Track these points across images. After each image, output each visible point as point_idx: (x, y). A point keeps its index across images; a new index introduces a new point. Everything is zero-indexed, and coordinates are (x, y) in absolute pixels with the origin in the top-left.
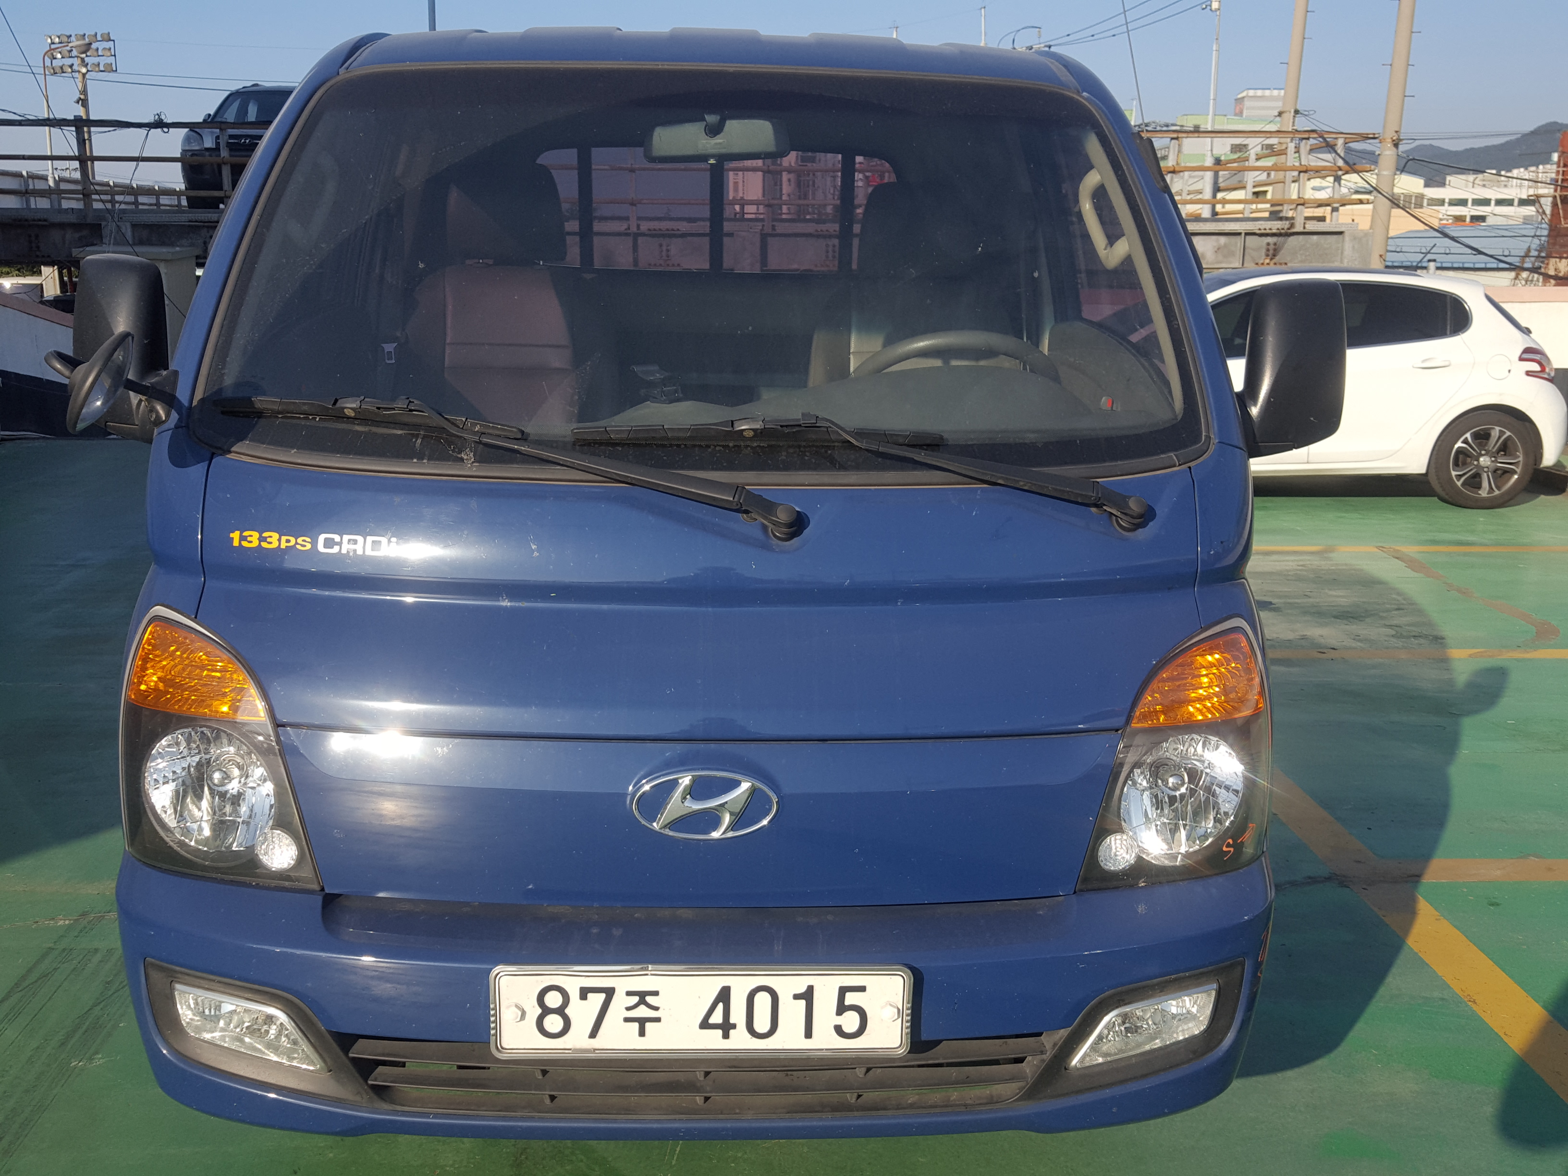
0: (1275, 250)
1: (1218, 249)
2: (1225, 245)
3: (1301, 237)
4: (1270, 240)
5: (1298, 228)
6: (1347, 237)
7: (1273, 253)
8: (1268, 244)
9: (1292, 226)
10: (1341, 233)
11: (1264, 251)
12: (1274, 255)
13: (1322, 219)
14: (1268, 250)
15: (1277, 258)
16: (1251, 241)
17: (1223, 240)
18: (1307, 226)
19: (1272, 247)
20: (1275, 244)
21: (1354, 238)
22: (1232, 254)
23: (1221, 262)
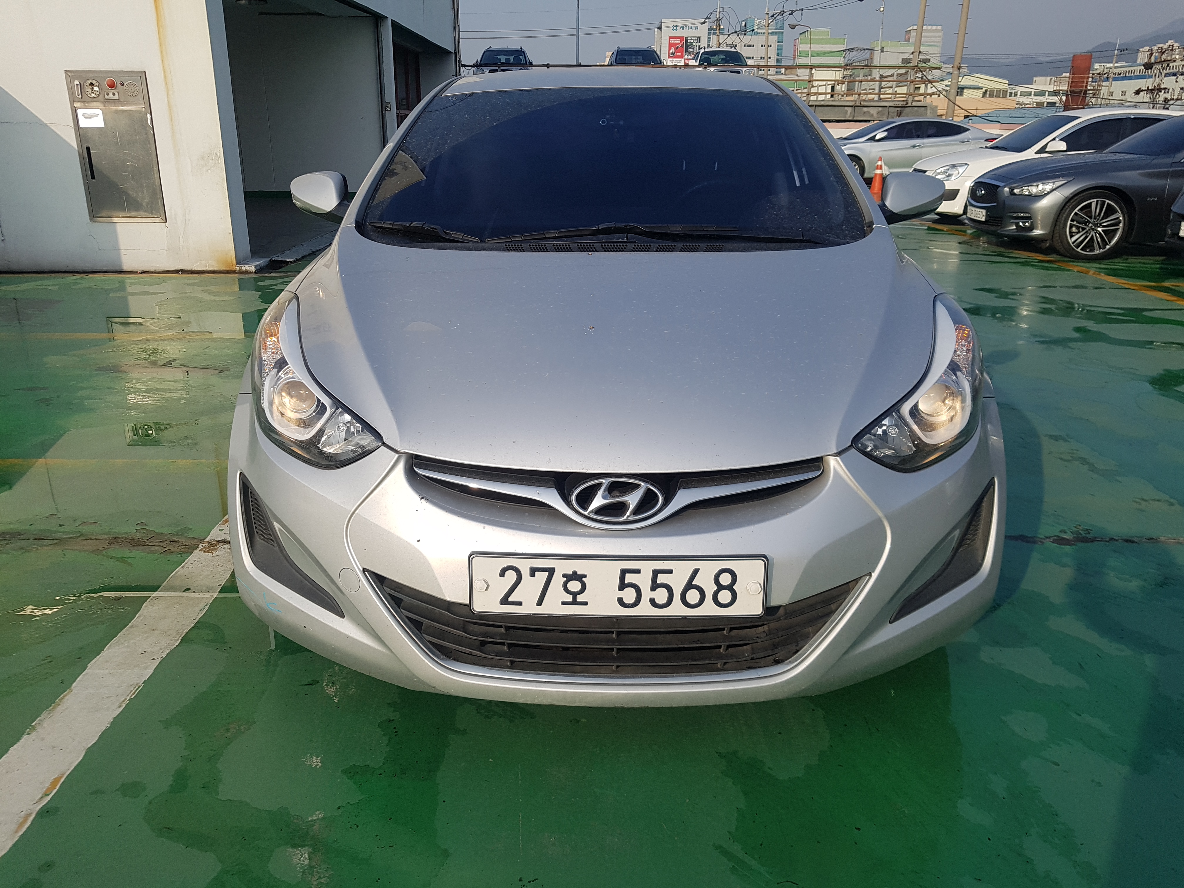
0: (900, 113)
1: (878, 113)
2: (881, 111)
3: (910, 108)
4: (899, 109)
5: (909, 104)
6: (928, 108)
8: (898, 111)
9: (907, 103)
10: (926, 107)
11: (896, 113)
12: (900, 115)
13: (920, 101)
14: (897, 113)
16: (891, 109)
17: (880, 109)
18: (913, 104)
19: (899, 112)
20: (900, 111)
21: (931, 108)
22: (883, 114)
23: (879, 118)
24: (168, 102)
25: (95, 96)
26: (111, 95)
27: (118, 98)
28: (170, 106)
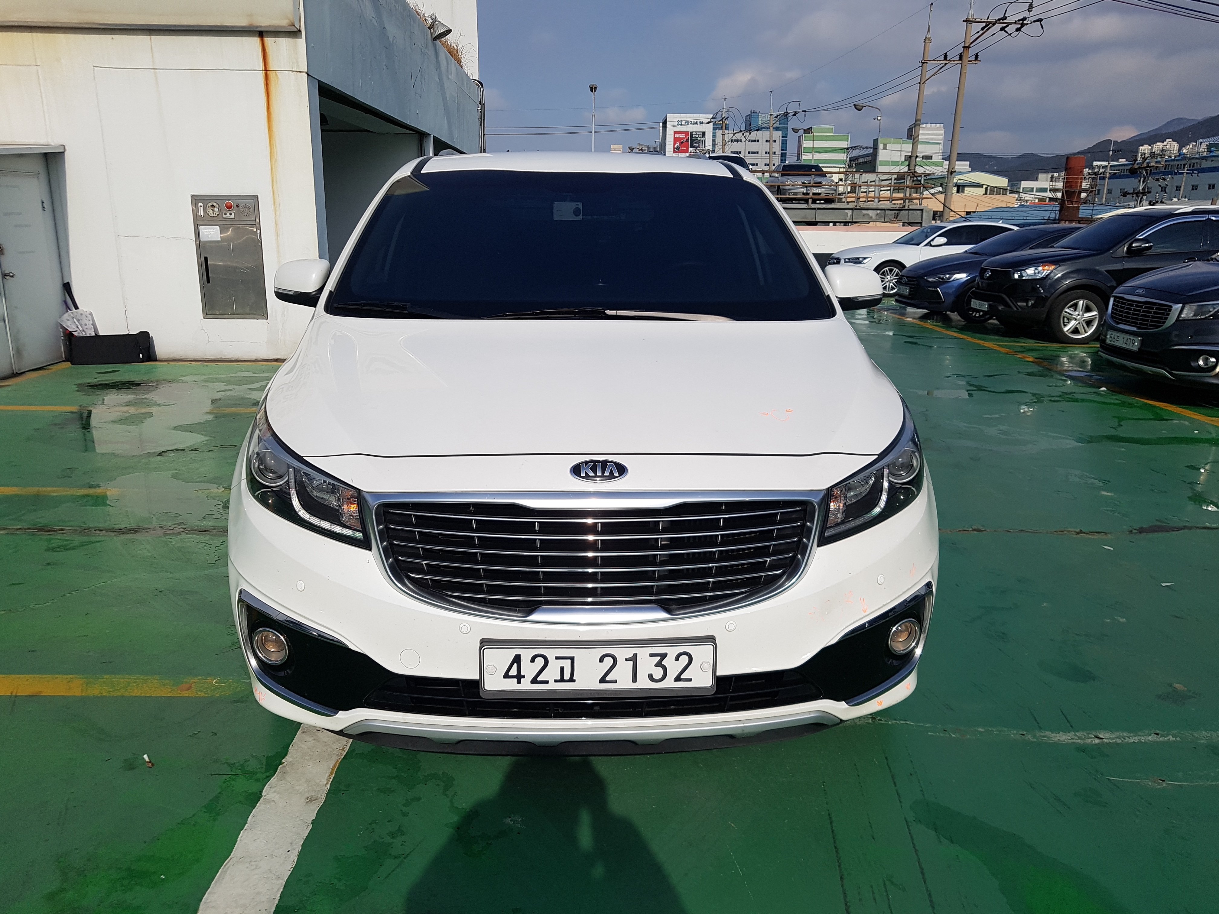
1: (877, 215)
4: (896, 212)
6: (924, 211)
7: (896, 216)
9: (904, 206)
10: (922, 210)
11: (893, 216)
13: (916, 204)
15: (898, 218)
17: (879, 211)
19: (896, 214)
21: (926, 211)
22: (882, 217)
24: (275, 221)
25: (215, 216)
26: (228, 214)
27: (233, 217)
28: (276, 224)
